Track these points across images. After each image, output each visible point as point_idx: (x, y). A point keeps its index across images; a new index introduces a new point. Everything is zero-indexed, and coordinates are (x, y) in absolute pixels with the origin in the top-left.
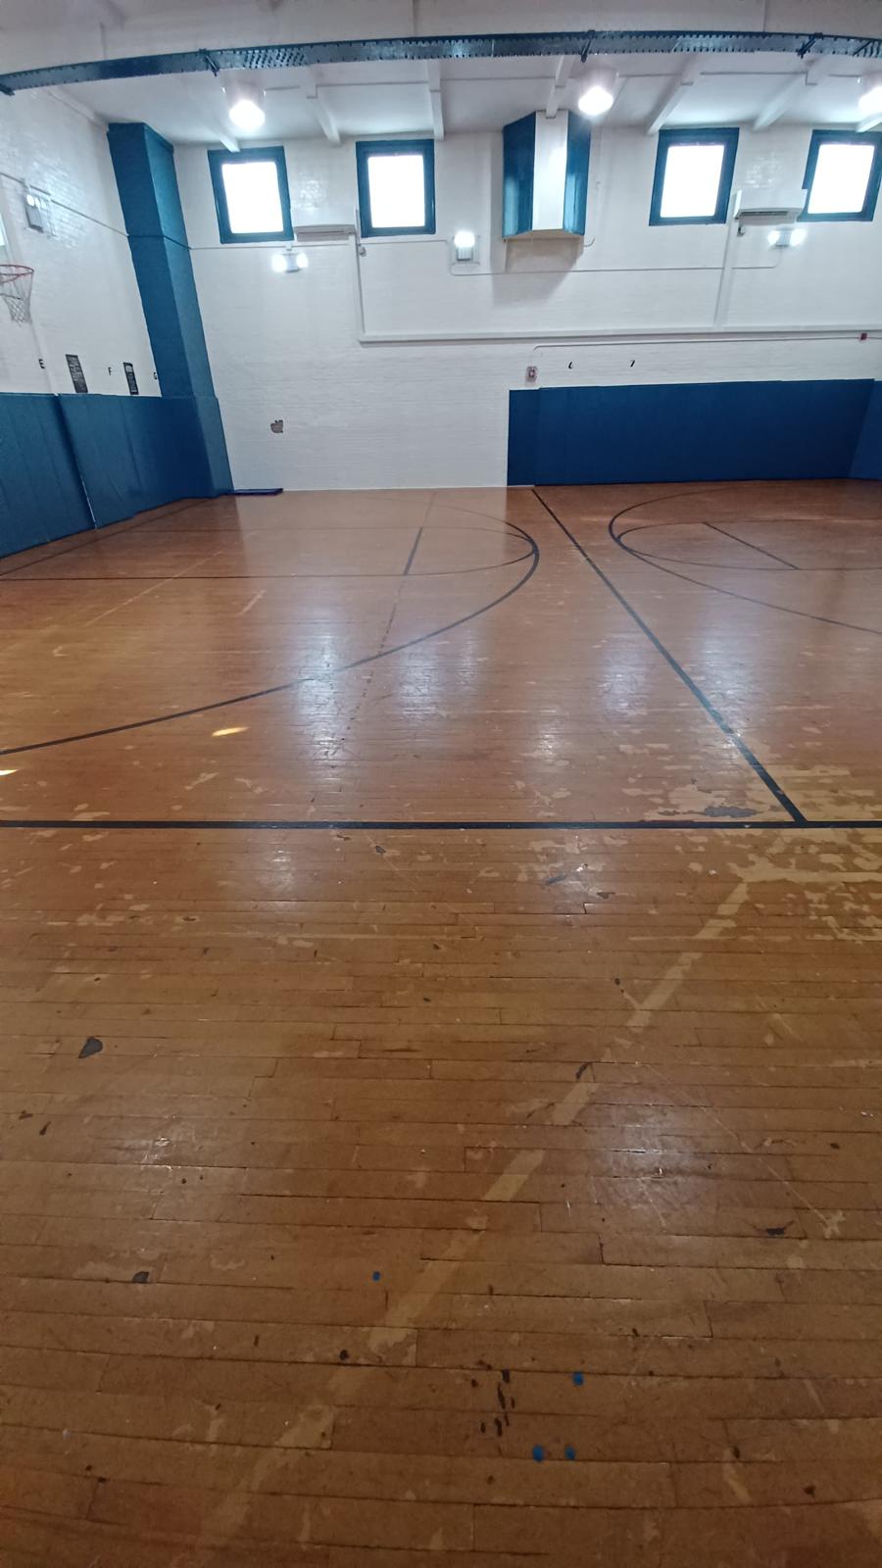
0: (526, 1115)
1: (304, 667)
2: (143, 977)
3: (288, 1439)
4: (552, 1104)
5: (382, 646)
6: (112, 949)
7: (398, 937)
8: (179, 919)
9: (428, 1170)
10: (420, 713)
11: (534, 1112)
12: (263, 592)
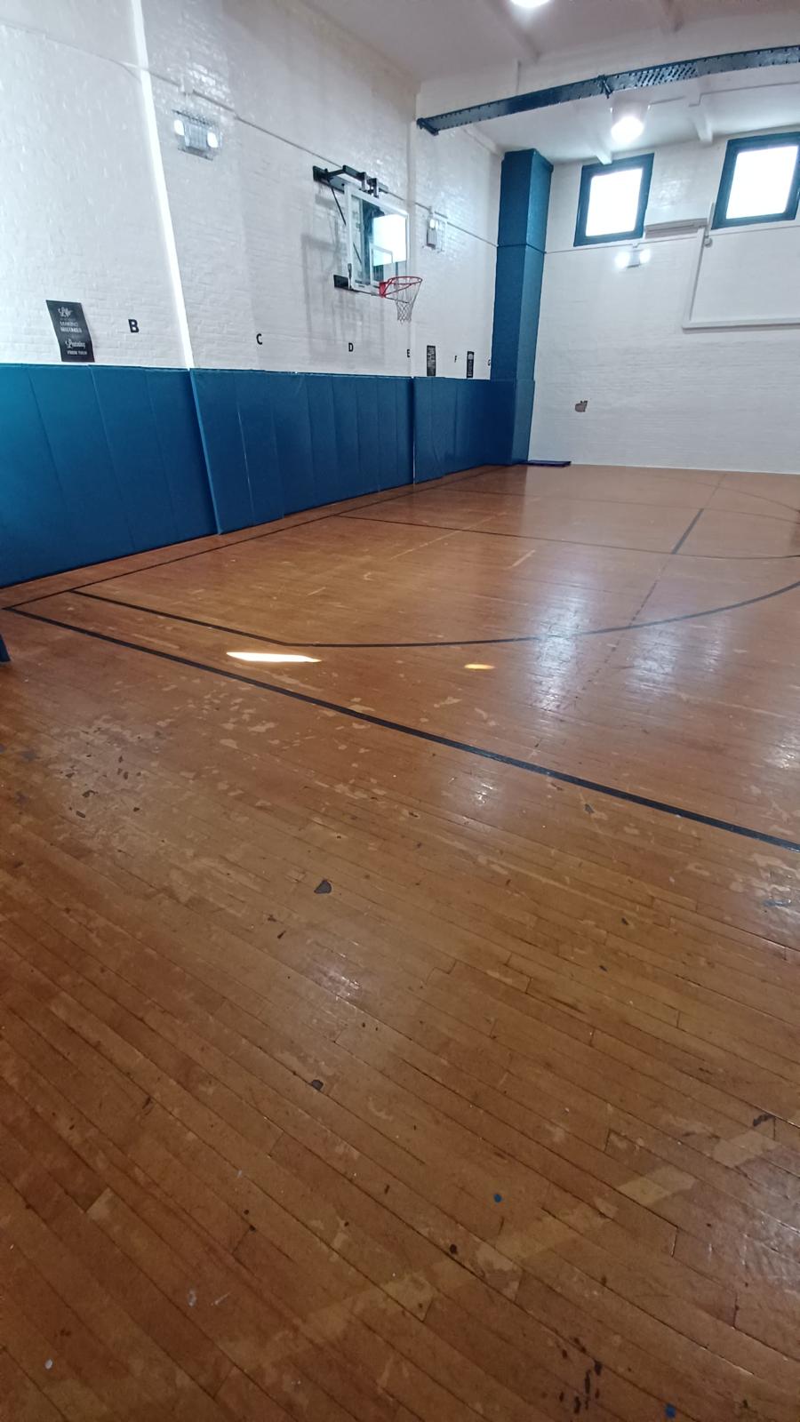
0: (684, 1132)
1: (555, 624)
2: (370, 848)
3: (391, 1288)
4: (717, 1137)
5: (634, 619)
6: (354, 818)
7: (588, 896)
8: (406, 812)
9: (568, 1130)
10: (659, 691)
11: (693, 1133)
12: (533, 551)
